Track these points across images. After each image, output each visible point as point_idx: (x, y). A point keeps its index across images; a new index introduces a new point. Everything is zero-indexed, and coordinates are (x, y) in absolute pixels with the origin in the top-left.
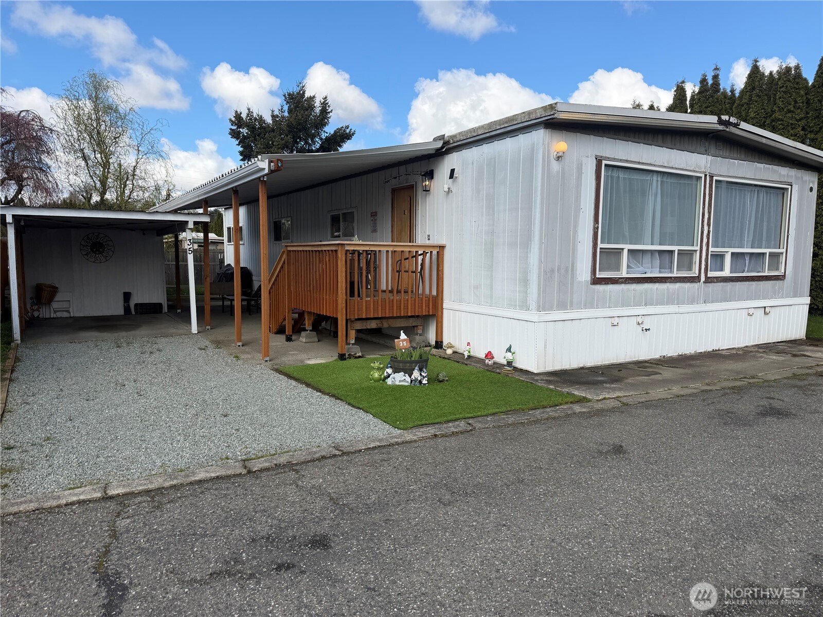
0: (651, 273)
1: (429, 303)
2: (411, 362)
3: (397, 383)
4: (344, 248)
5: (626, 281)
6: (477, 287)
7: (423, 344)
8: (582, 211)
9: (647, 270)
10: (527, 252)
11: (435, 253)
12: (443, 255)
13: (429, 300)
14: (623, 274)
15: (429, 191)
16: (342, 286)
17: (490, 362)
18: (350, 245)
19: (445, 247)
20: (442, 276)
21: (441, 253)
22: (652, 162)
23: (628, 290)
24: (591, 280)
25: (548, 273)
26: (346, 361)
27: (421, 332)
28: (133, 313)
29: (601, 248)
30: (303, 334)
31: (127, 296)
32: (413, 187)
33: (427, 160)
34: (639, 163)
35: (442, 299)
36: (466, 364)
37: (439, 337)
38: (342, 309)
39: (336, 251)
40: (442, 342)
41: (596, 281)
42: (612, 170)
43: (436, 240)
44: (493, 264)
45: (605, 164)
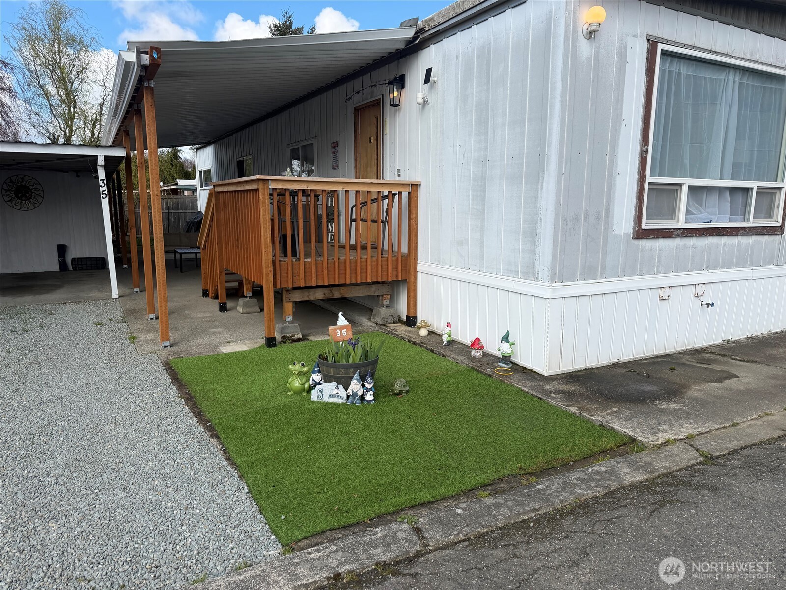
0: (717, 222)
1: (397, 264)
2: (348, 367)
3: (326, 399)
4: (268, 186)
5: (683, 233)
6: (461, 243)
7: (391, 319)
8: (624, 123)
9: (712, 217)
10: (537, 190)
11: (405, 194)
12: (417, 197)
13: (397, 260)
14: (680, 223)
15: (399, 105)
16: (266, 243)
17: (478, 354)
18: (278, 182)
19: (420, 185)
20: (415, 227)
21: (413, 195)
22: (730, 52)
23: (685, 247)
24: (634, 232)
25: (569, 222)
26: (275, 348)
27: (388, 303)
28: (71, 268)
29: (650, 184)
30: (241, 301)
31: (62, 250)
32: (380, 102)
33: (396, 62)
34: (711, 51)
35: (416, 259)
36: (444, 356)
37: (412, 310)
38: (267, 275)
39: (257, 190)
40: (415, 317)
41: (642, 234)
42: (671, 62)
43: (408, 177)
44: (484, 209)
45: (662, 50)
